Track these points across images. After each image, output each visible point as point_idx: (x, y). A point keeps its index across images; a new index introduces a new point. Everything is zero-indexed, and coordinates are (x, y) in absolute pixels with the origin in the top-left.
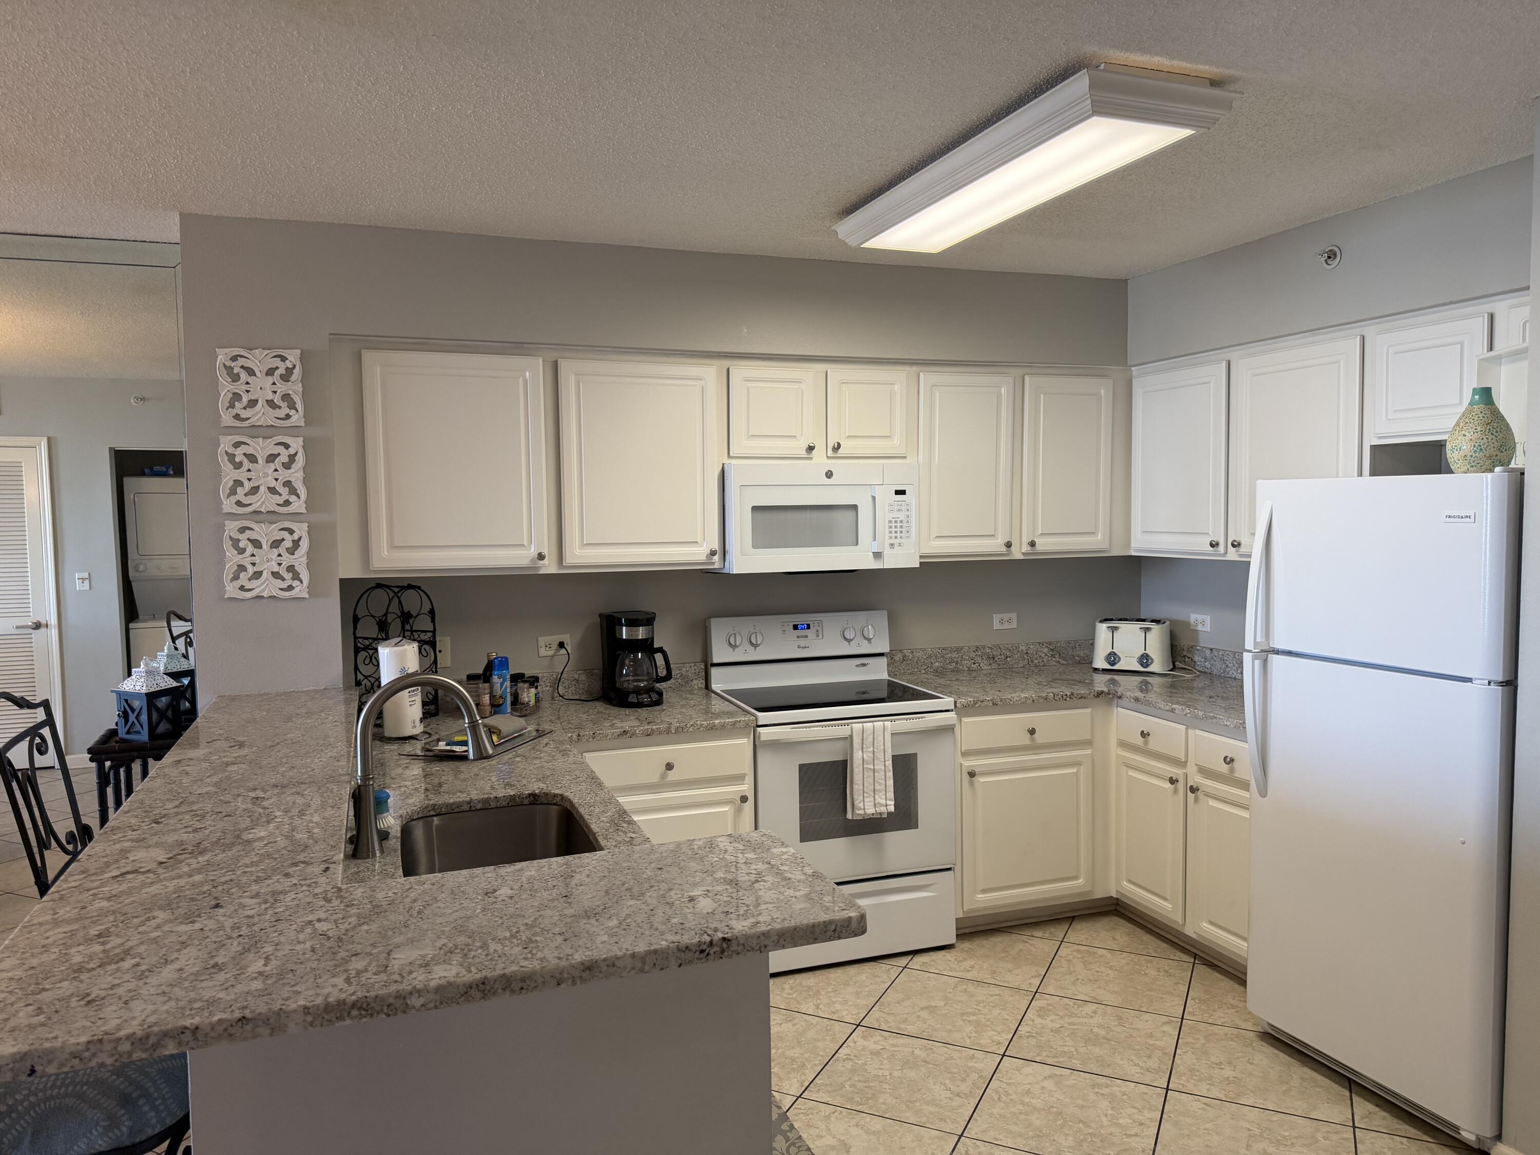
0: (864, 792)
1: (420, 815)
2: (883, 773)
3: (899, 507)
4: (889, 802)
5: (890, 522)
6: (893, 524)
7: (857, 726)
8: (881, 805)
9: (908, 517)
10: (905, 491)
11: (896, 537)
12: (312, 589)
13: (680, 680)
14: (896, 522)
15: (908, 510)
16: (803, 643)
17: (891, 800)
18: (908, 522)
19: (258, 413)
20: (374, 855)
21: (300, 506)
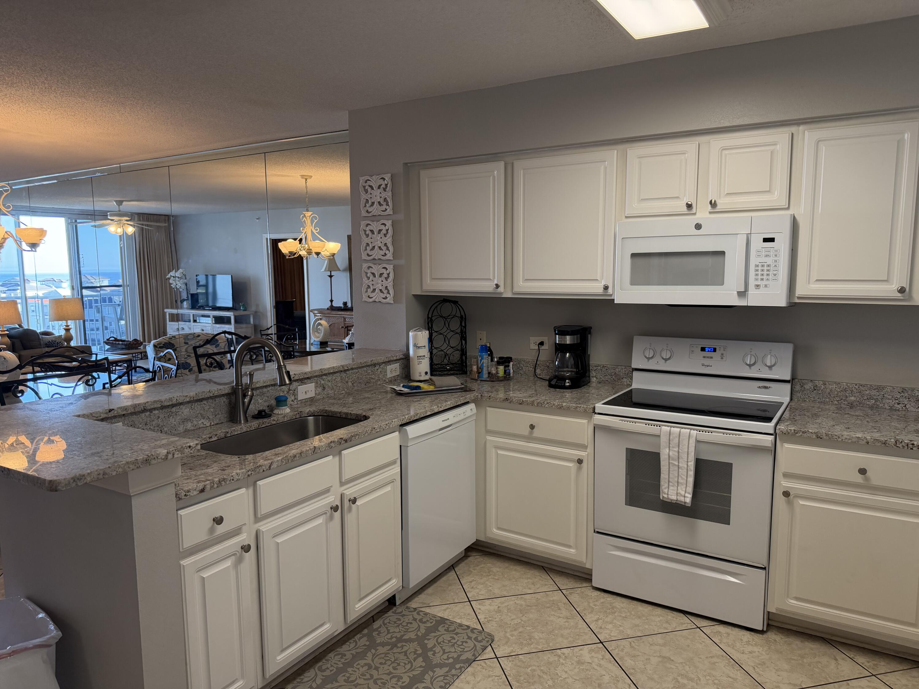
0: (669, 481)
1: (319, 414)
2: (686, 471)
3: (767, 253)
4: (687, 495)
5: (757, 266)
6: (760, 268)
7: (665, 429)
8: (681, 495)
9: (776, 261)
10: (774, 239)
11: (762, 279)
12: (396, 299)
13: (614, 377)
14: (763, 266)
15: (776, 256)
16: (707, 362)
17: (689, 493)
18: (776, 266)
19: (375, 208)
20: (240, 422)
21: (390, 256)
